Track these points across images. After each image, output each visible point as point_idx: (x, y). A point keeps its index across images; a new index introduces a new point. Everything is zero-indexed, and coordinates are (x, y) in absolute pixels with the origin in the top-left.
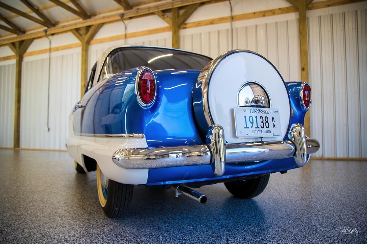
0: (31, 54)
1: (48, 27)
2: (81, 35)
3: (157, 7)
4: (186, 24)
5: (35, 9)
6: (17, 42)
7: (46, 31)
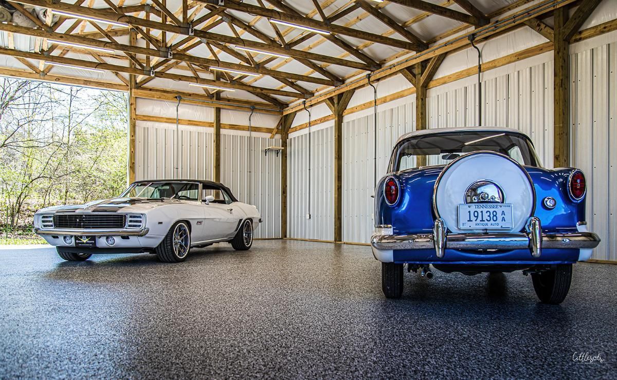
0: (353, 111)
1: (372, 71)
2: (414, 75)
3: (528, 12)
4: (581, 33)
5: (354, 49)
6: (336, 95)
7: (369, 76)
